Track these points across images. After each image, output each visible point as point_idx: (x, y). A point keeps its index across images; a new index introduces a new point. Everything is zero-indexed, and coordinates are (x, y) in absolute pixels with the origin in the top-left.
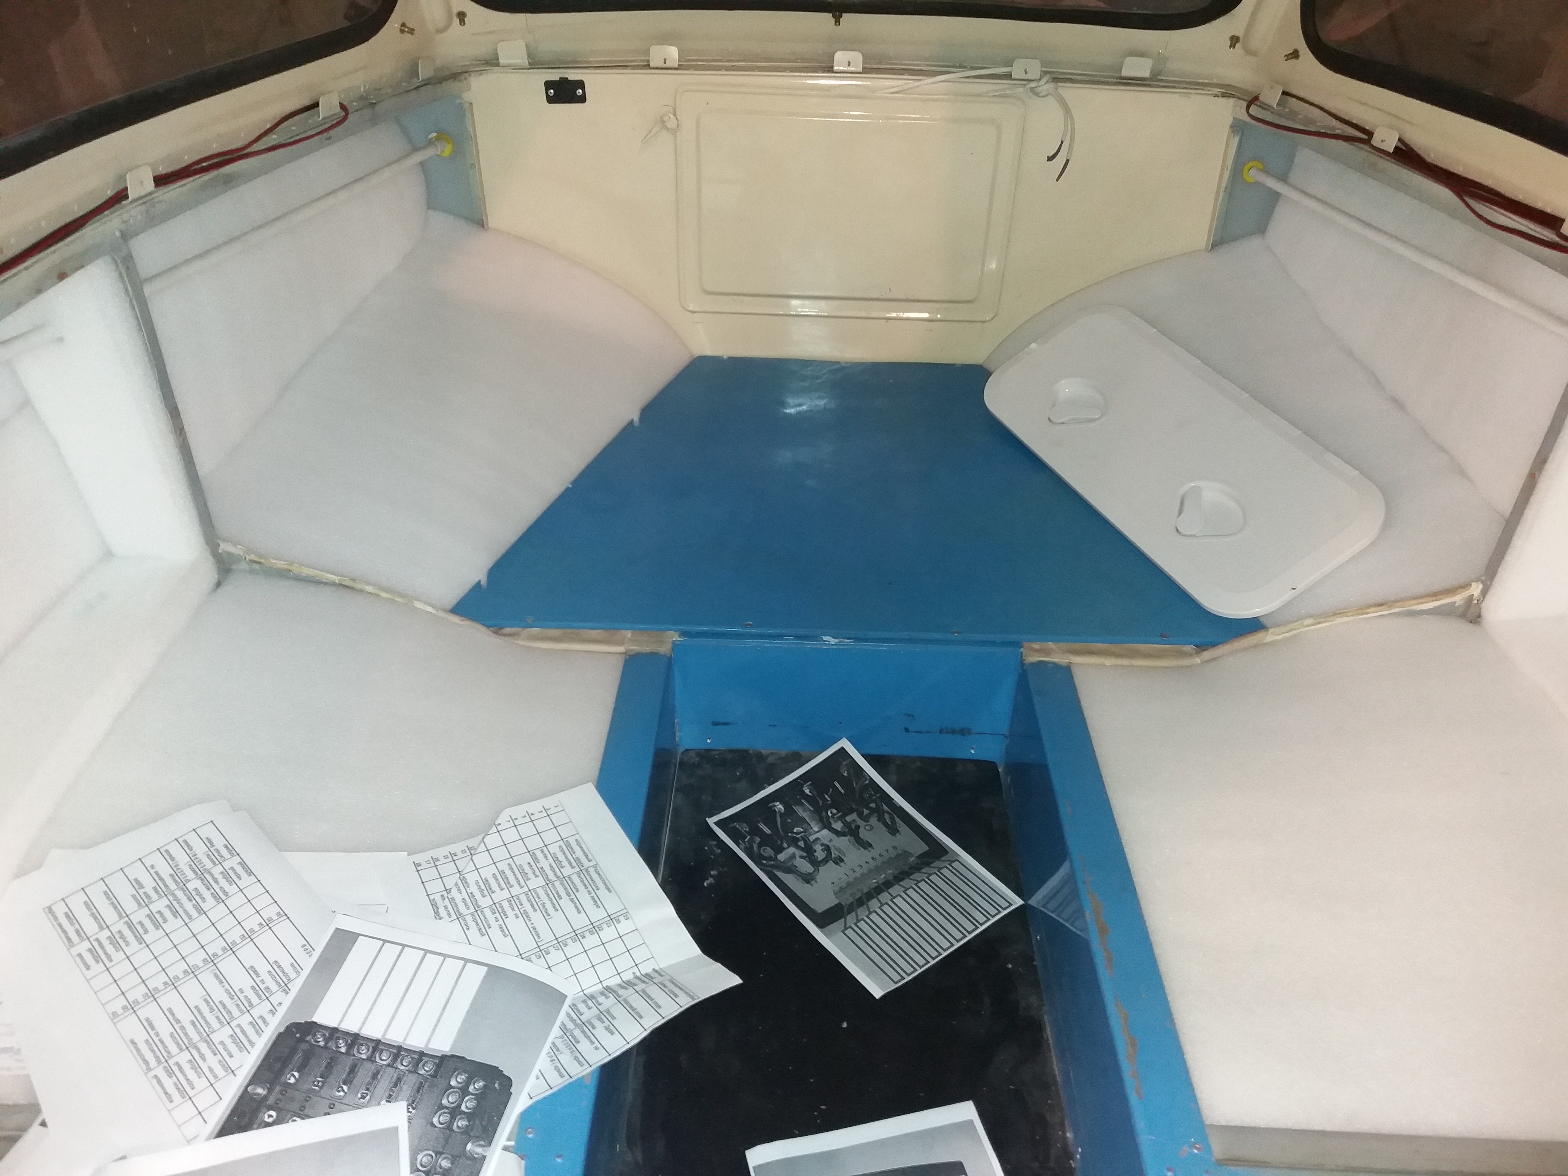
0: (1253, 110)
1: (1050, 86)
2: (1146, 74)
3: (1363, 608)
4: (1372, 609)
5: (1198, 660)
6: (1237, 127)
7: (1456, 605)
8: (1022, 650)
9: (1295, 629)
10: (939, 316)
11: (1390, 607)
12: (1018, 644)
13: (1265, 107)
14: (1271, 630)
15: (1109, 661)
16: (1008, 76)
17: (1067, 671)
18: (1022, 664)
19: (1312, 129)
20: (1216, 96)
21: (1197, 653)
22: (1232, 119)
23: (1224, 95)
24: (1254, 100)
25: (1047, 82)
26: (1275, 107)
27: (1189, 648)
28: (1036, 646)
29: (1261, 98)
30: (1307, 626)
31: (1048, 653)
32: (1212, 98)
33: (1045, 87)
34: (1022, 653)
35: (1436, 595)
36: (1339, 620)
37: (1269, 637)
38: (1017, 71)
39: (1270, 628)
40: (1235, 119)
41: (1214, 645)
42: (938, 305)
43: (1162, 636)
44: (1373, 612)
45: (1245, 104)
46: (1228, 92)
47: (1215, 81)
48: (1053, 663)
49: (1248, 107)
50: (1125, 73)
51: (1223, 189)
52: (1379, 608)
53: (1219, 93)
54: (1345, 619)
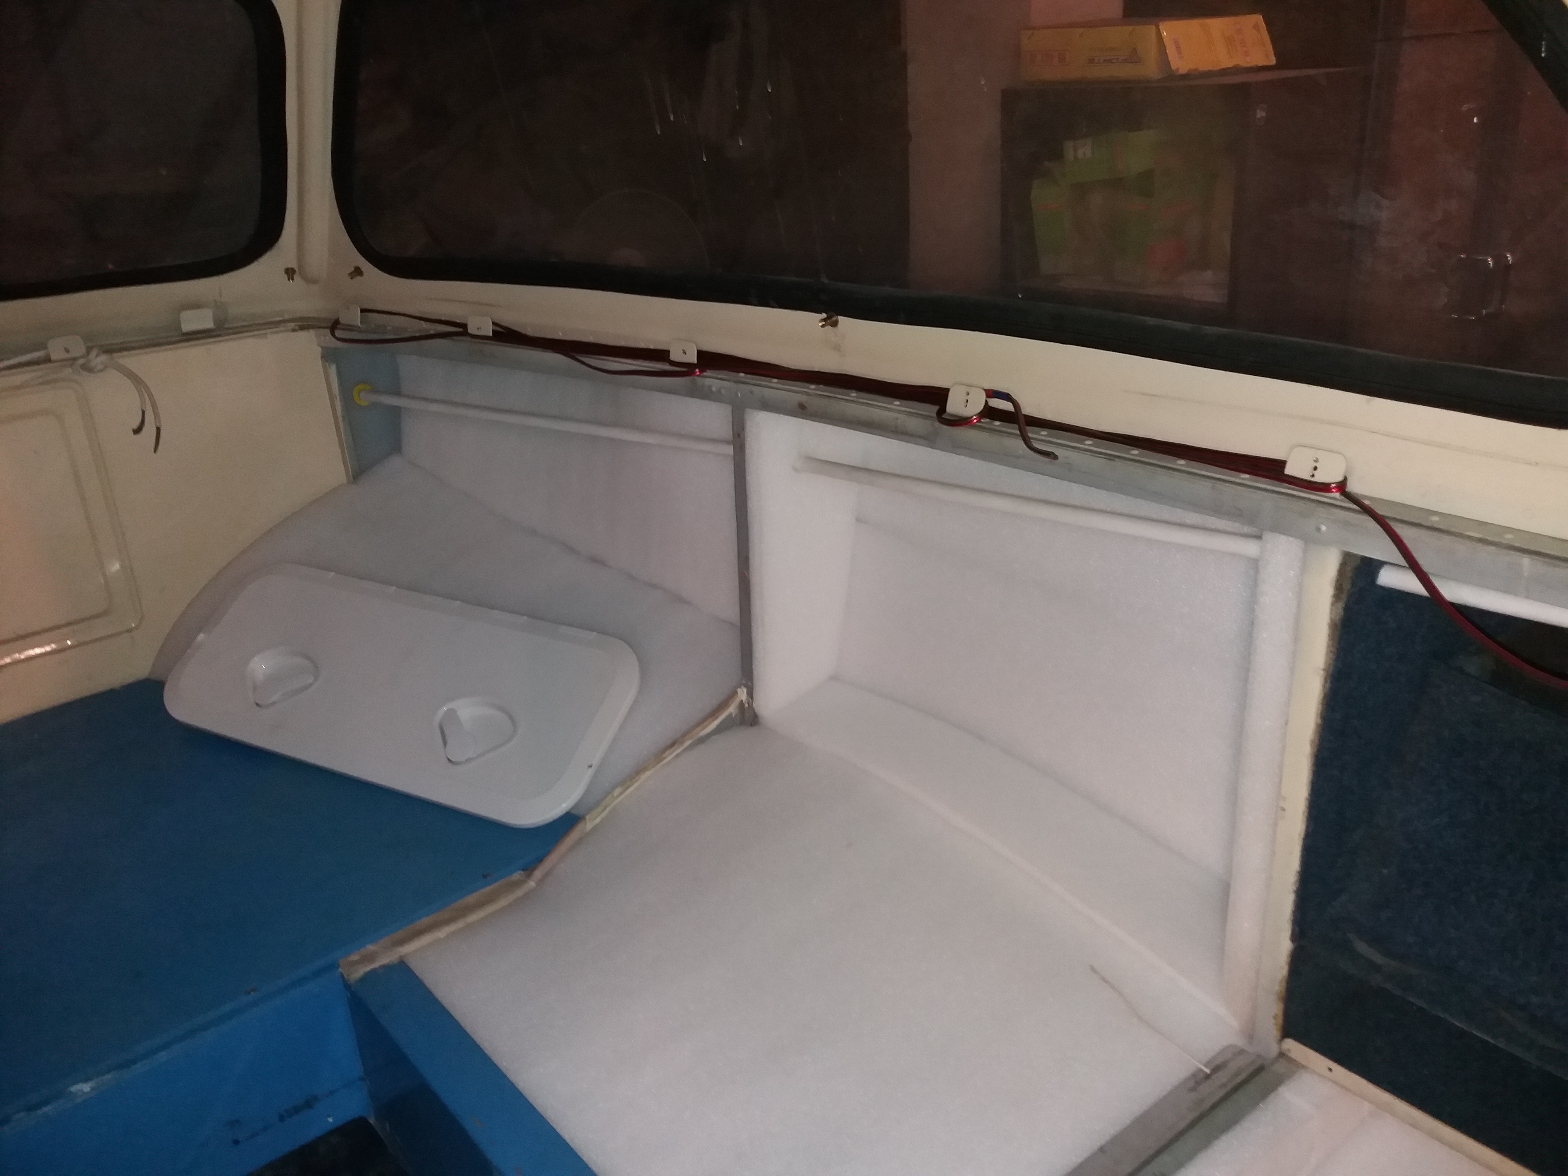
0: (338, 333)
1: (104, 358)
2: (210, 325)
3: (659, 755)
4: (667, 753)
5: (532, 884)
6: (328, 356)
7: (733, 716)
8: (340, 970)
9: (609, 805)
10: (69, 642)
11: (682, 743)
12: (333, 966)
13: (350, 328)
14: (588, 817)
15: (441, 934)
16: (47, 360)
17: (402, 968)
18: (347, 986)
19: (406, 335)
20: (294, 330)
21: (529, 876)
22: (320, 349)
23: (302, 328)
24: (334, 326)
25: (97, 356)
26: (359, 325)
27: (517, 876)
28: (355, 957)
29: (342, 321)
30: (618, 796)
31: (371, 958)
32: (292, 334)
33: (99, 360)
34: (342, 976)
35: (714, 713)
36: (644, 777)
37: (589, 825)
38: (56, 350)
39: (587, 814)
40: (322, 348)
41: (540, 860)
42: (65, 630)
43: (485, 876)
44: (669, 755)
45: (328, 331)
46: (304, 324)
47: (287, 317)
48: (383, 967)
49: (333, 334)
50: (186, 327)
51: (340, 419)
52: (673, 749)
53: (297, 328)
54: (648, 773)
